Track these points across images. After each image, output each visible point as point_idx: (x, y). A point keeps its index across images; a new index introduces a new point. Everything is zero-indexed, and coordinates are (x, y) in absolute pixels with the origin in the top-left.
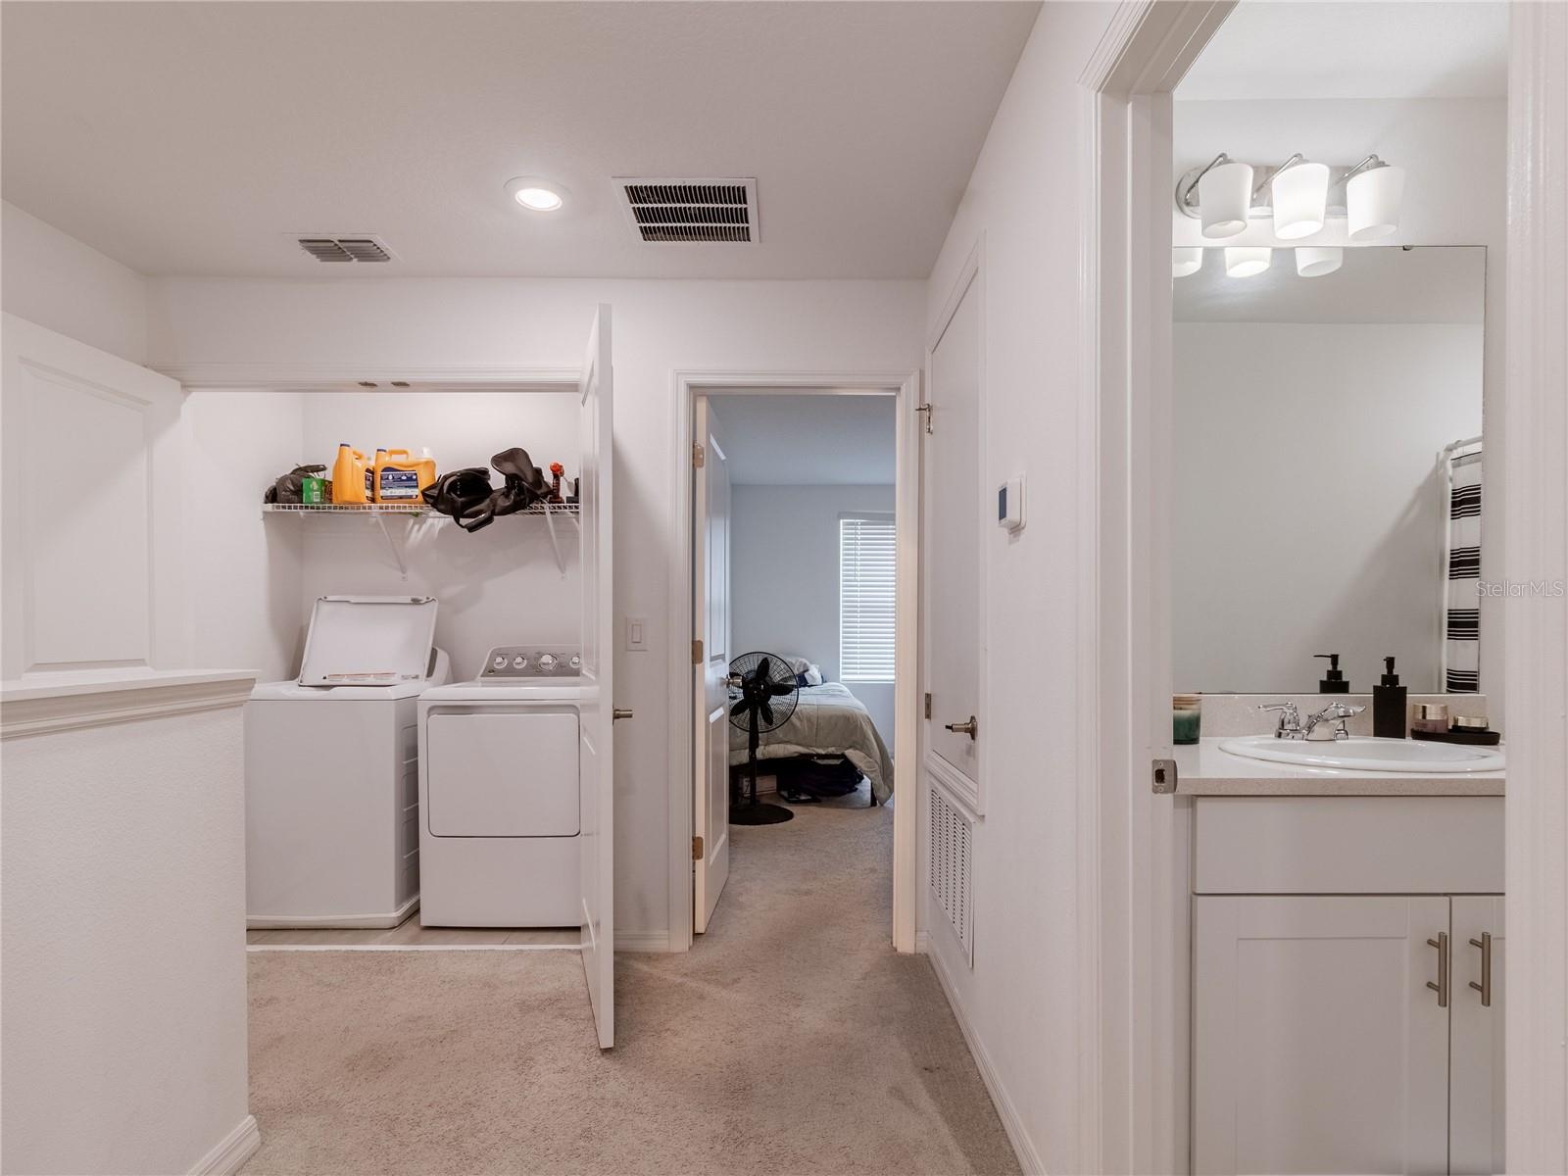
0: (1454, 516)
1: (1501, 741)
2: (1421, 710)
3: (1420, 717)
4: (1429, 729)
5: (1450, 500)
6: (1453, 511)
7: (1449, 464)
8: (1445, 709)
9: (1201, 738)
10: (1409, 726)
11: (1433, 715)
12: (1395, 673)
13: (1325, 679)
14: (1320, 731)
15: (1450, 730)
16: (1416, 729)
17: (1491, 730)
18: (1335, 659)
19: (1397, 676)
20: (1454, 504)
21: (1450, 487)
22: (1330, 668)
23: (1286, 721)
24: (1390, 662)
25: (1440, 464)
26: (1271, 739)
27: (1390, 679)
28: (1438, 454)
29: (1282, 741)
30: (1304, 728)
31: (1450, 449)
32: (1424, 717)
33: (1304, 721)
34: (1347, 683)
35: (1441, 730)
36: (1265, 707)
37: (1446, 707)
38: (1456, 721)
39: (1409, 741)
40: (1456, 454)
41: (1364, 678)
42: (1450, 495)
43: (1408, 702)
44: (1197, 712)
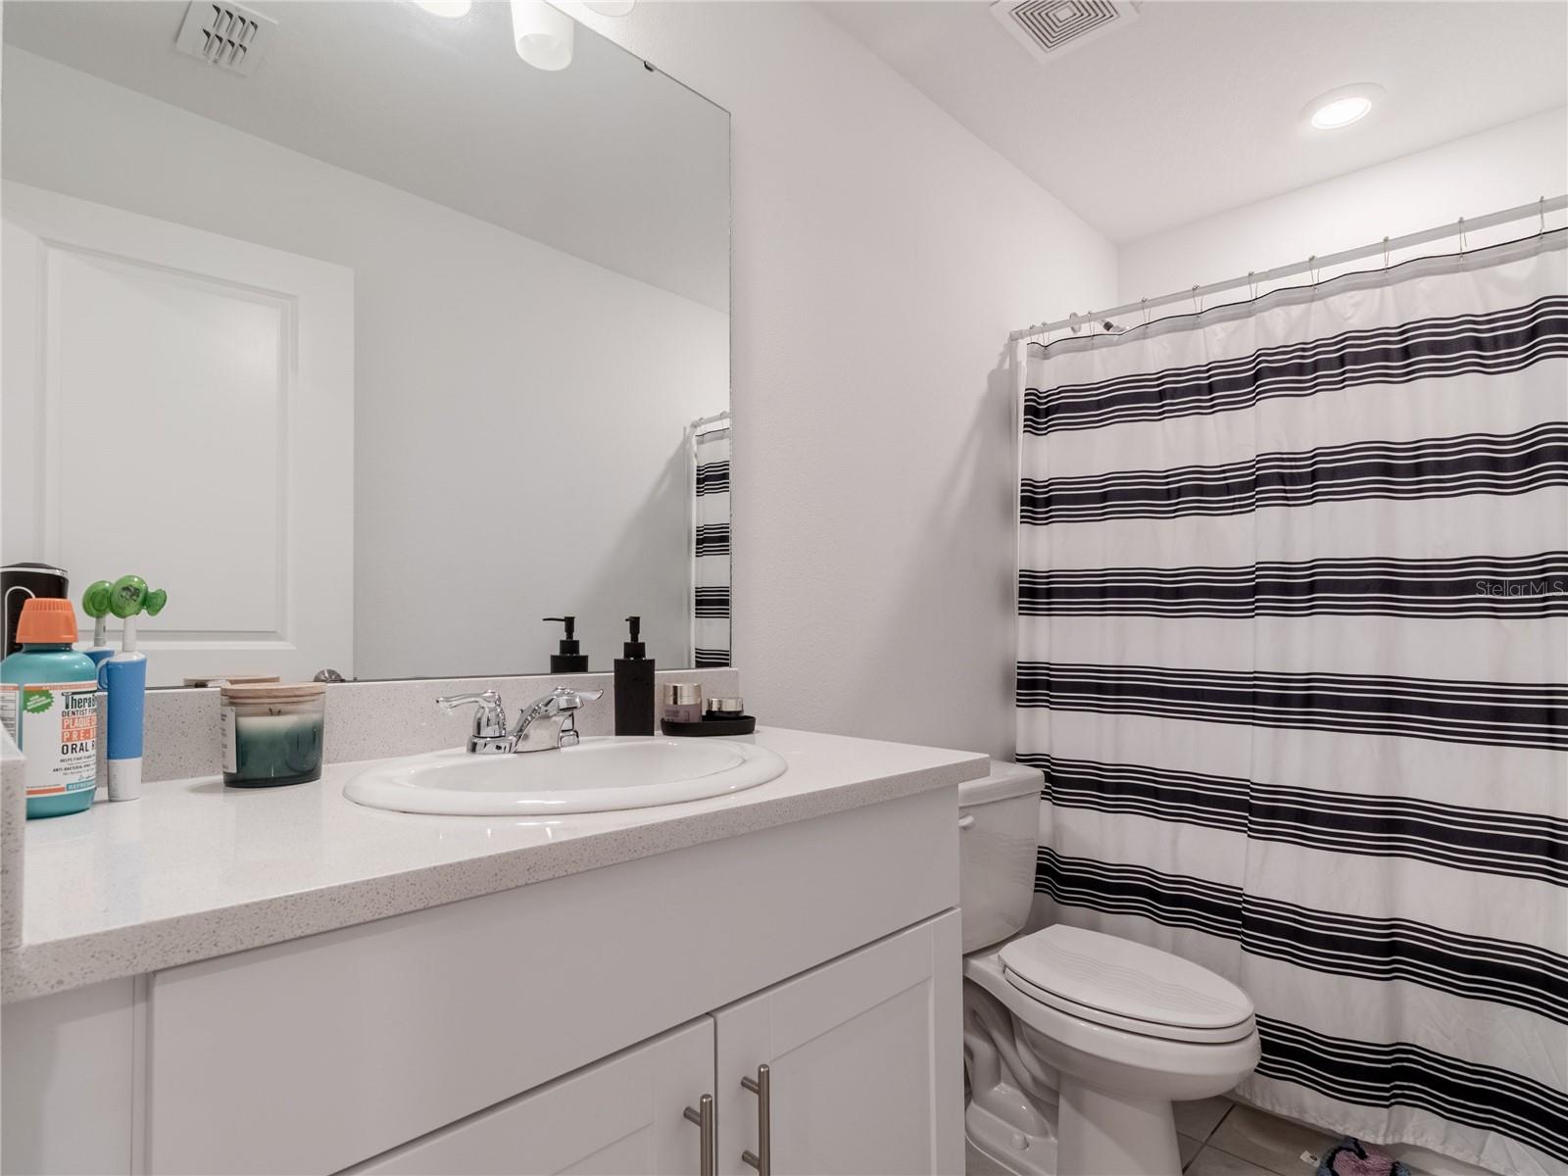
0: (699, 493)
1: (756, 727)
2: (672, 689)
3: (672, 703)
4: (681, 718)
5: (695, 477)
6: (698, 488)
7: (694, 440)
8: (698, 689)
9: (324, 767)
10: (659, 714)
11: (687, 699)
12: (640, 641)
13: (557, 653)
14: (539, 735)
15: (703, 717)
16: (666, 718)
17: (745, 714)
18: (569, 622)
19: (643, 644)
20: (699, 481)
21: (695, 464)
22: (564, 637)
23: (484, 721)
24: (635, 623)
25: (686, 440)
26: (459, 756)
27: (635, 649)
28: (685, 429)
29: (477, 758)
30: (511, 733)
31: (695, 426)
32: (675, 702)
33: (512, 723)
34: (585, 658)
35: (695, 719)
36: (447, 700)
37: (699, 686)
38: (710, 704)
39: (659, 739)
40: (700, 430)
41: (604, 650)
42: (695, 472)
43: (657, 682)
44: (316, 717)
